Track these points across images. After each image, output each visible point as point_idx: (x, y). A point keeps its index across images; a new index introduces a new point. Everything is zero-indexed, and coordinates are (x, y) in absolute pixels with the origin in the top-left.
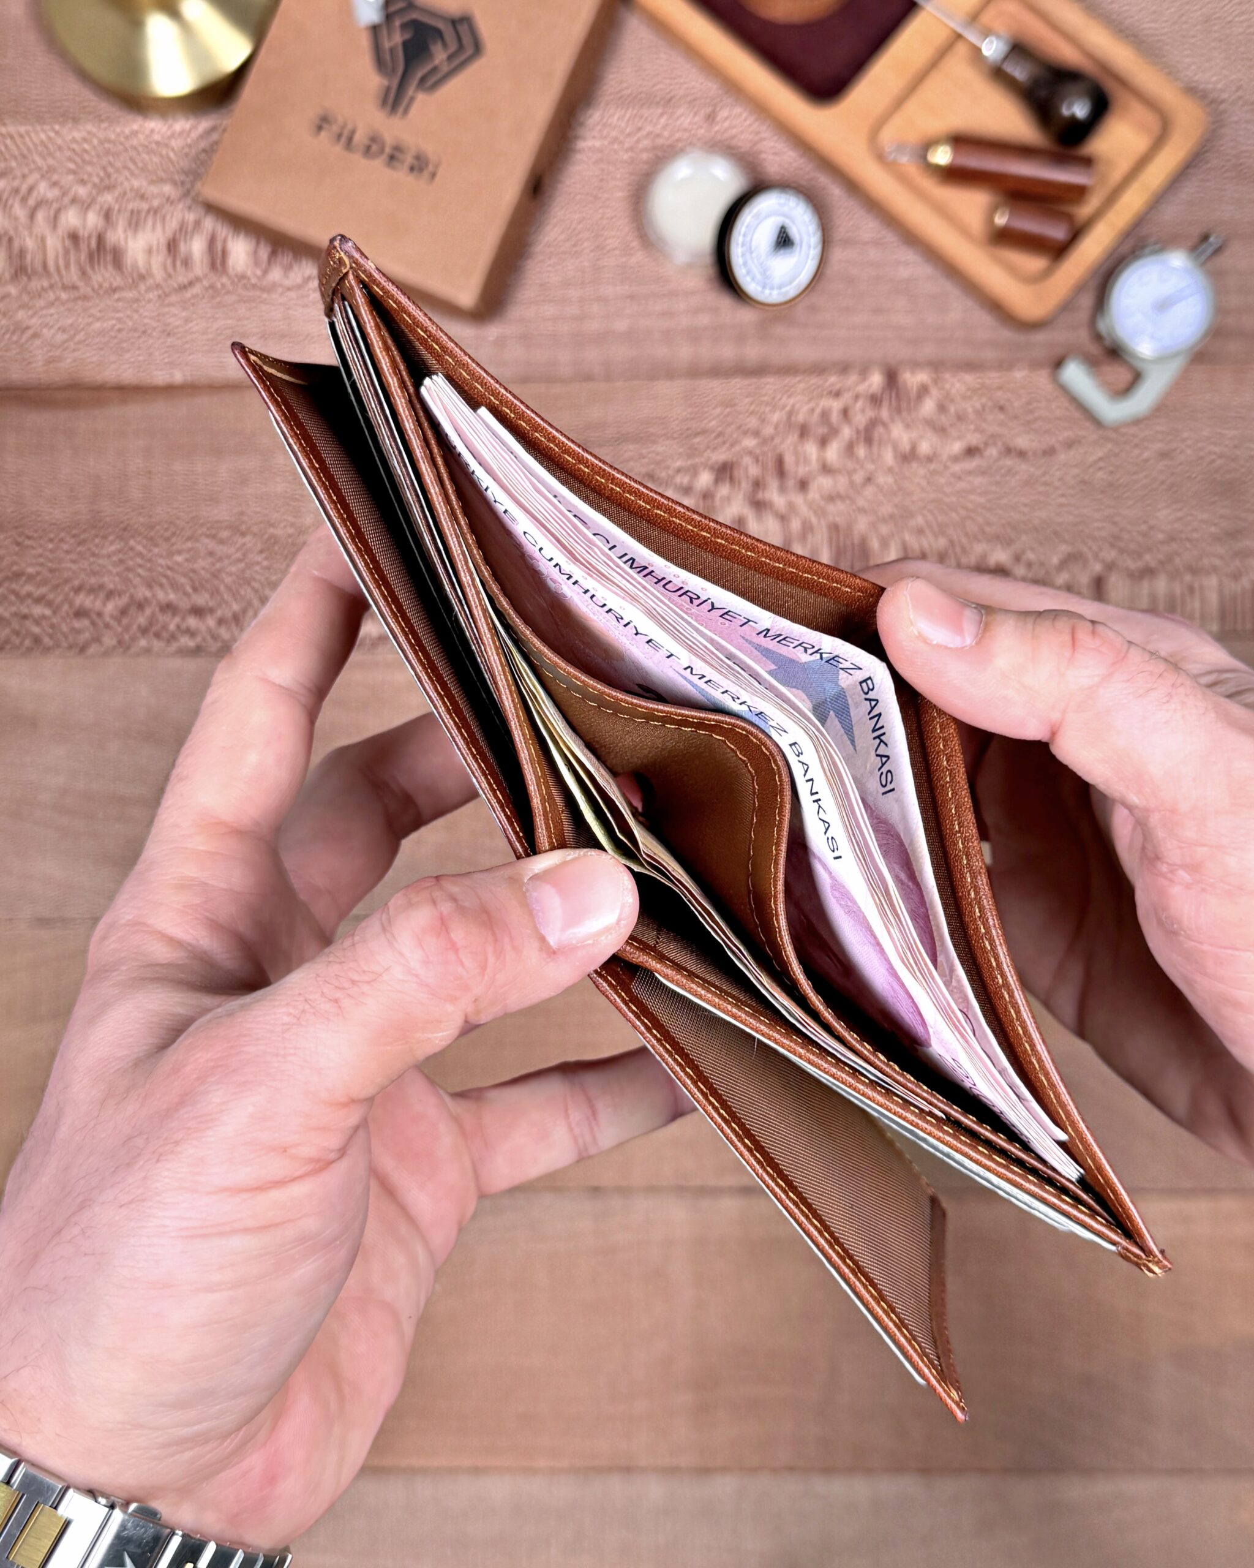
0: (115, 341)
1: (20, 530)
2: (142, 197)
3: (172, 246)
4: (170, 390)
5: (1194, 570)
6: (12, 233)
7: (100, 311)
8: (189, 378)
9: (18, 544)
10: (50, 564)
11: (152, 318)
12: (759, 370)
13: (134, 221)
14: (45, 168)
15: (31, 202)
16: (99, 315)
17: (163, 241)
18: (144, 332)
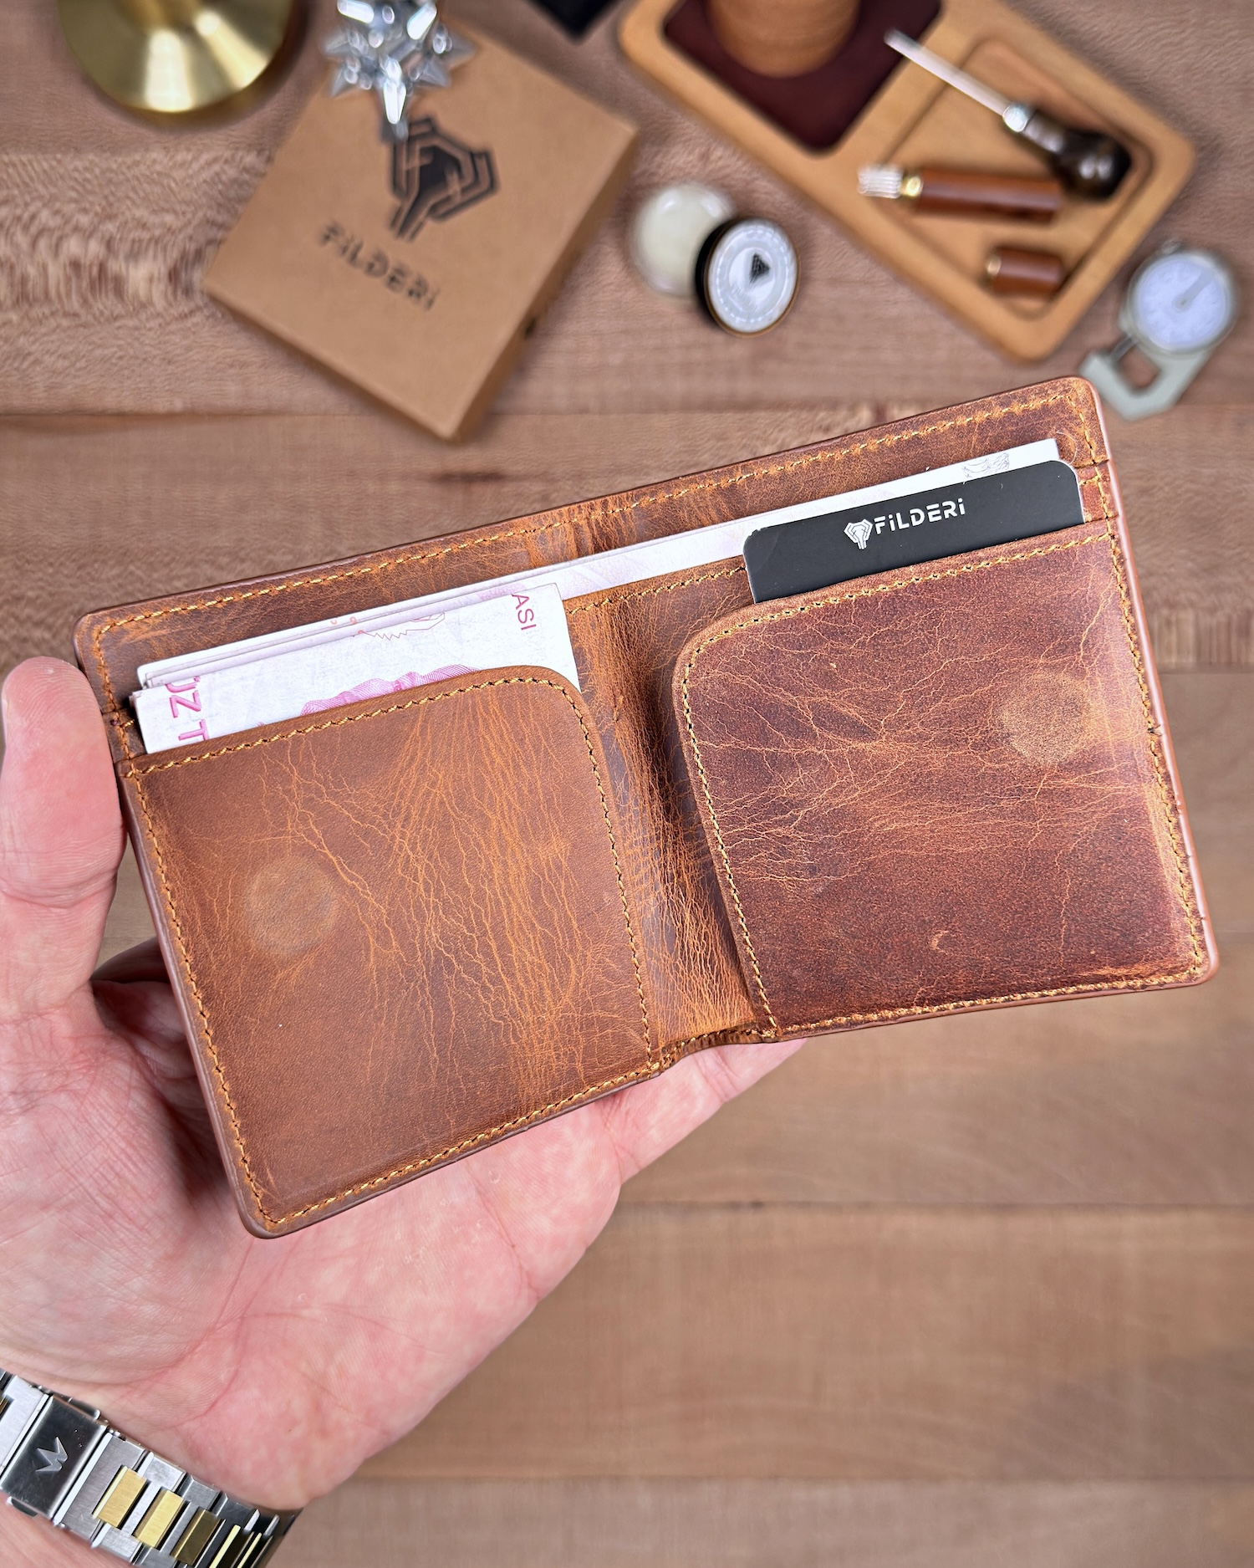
0: (115, 369)
1: (21, 553)
2: (144, 226)
3: (173, 276)
4: (171, 417)
5: (1172, 605)
6: (13, 259)
7: (101, 339)
8: (189, 406)
9: (18, 567)
10: (50, 588)
11: (152, 346)
12: (750, 405)
13: (136, 249)
14: (48, 197)
15: (33, 230)
16: (99, 342)
17: (164, 271)
18: (145, 360)
